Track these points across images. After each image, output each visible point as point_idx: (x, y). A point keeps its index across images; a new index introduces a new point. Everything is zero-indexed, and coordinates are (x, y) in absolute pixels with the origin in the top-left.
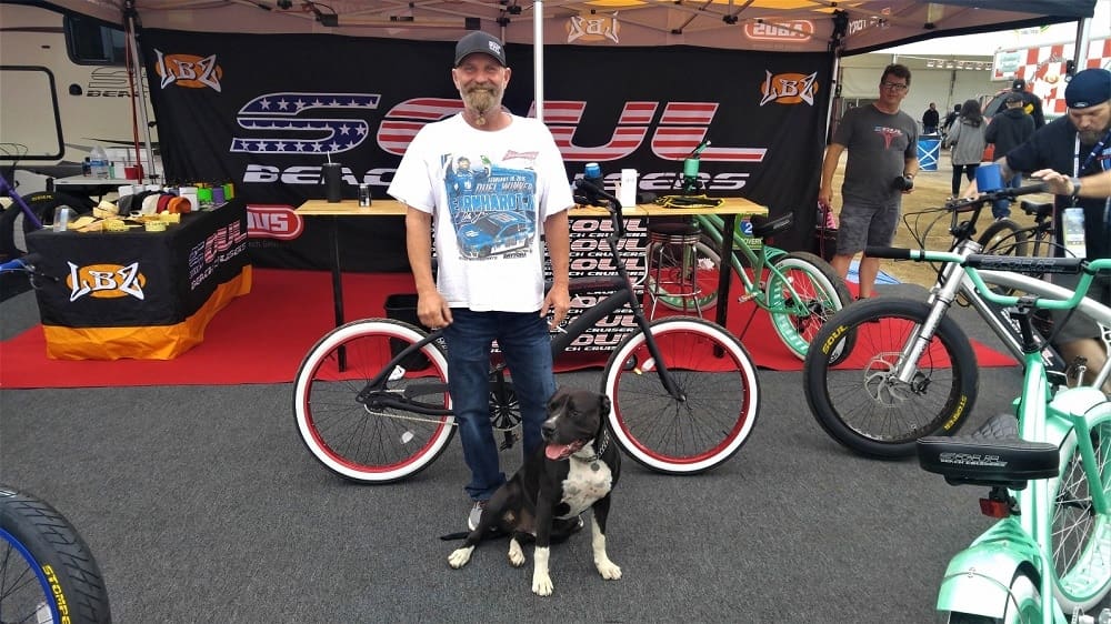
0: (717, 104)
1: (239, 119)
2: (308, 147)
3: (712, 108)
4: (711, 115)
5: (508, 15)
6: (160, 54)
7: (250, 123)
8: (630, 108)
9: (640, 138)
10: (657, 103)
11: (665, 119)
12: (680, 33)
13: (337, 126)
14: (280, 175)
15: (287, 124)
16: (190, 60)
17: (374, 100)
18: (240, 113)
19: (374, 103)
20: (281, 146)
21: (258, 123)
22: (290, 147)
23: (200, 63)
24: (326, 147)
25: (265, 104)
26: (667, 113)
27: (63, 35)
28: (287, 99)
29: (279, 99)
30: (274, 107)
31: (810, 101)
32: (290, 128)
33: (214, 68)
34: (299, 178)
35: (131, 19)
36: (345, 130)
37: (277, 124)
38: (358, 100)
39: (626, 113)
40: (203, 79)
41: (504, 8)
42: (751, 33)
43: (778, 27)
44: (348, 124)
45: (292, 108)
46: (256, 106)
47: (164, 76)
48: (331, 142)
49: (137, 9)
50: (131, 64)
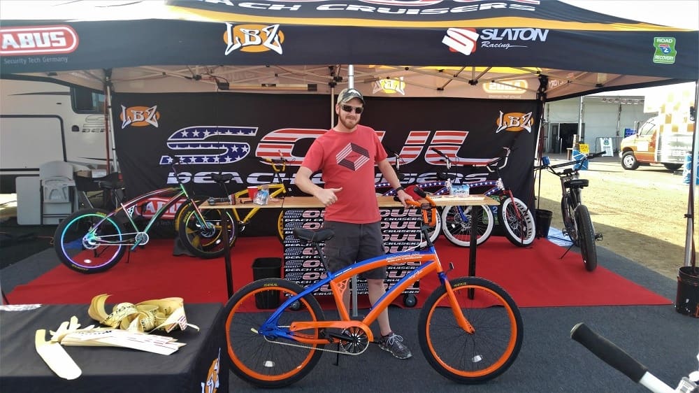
0: (468, 132)
1: (168, 143)
2: (211, 159)
3: (464, 135)
4: (463, 138)
5: (334, 81)
6: (124, 108)
7: (175, 146)
8: (413, 135)
9: (418, 153)
10: (430, 132)
11: (434, 141)
12: (443, 89)
13: (230, 146)
14: (192, 177)
15: (198, 145)
16: (142, 109)
17: (254, 130)
18: (169, 139)
19: (254, 132)
20: (193, 160)
21: (180, 146)
22: (199, 159)
23: (147, 111)
24: (222, 159)
25: (185, 134)
26: (435, 138)
27: (69, 97)
28: (198, 130)
29: (194, 130)
30: (190, 135)
31: (529, 130)
32: (200, 148)
33: (155, 113)
34: (204, 179)
35: (108, 88)
36: (235, 149)
37: (191, 145)
38: (243, 131)
39: (410, 138)
40: (148, 120)
41: (332, 78)
42: (488, 87)
43: (504, 84)
44: (237, 146)
45: (201, 135)
46: (179, 135)
47: (124, 121)
48: (226, 156)
49: (112, 82)
50: (107, 113)
